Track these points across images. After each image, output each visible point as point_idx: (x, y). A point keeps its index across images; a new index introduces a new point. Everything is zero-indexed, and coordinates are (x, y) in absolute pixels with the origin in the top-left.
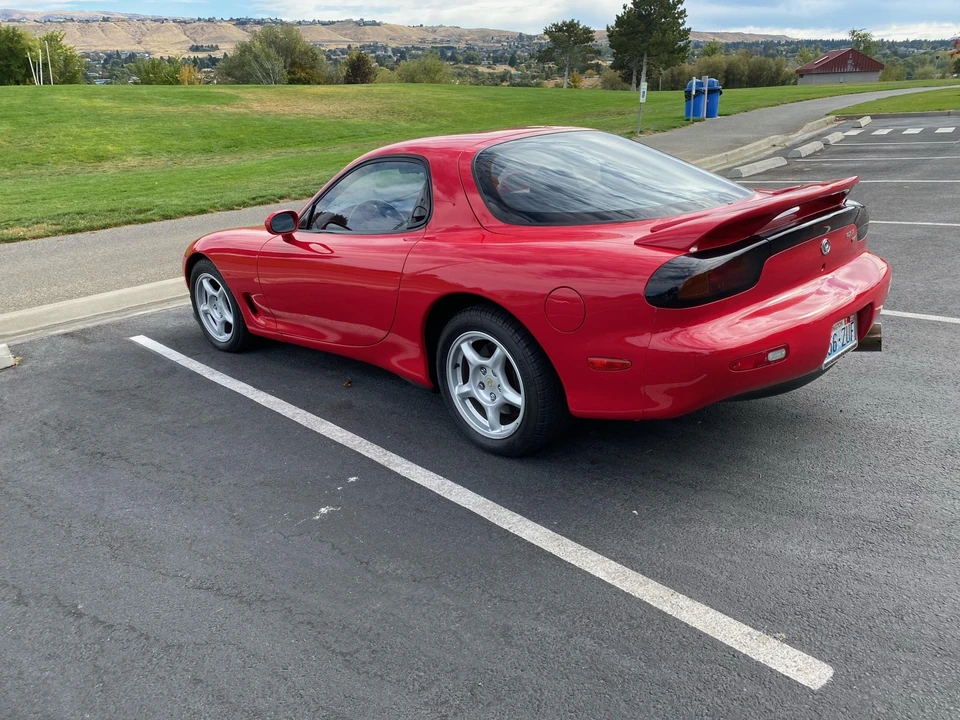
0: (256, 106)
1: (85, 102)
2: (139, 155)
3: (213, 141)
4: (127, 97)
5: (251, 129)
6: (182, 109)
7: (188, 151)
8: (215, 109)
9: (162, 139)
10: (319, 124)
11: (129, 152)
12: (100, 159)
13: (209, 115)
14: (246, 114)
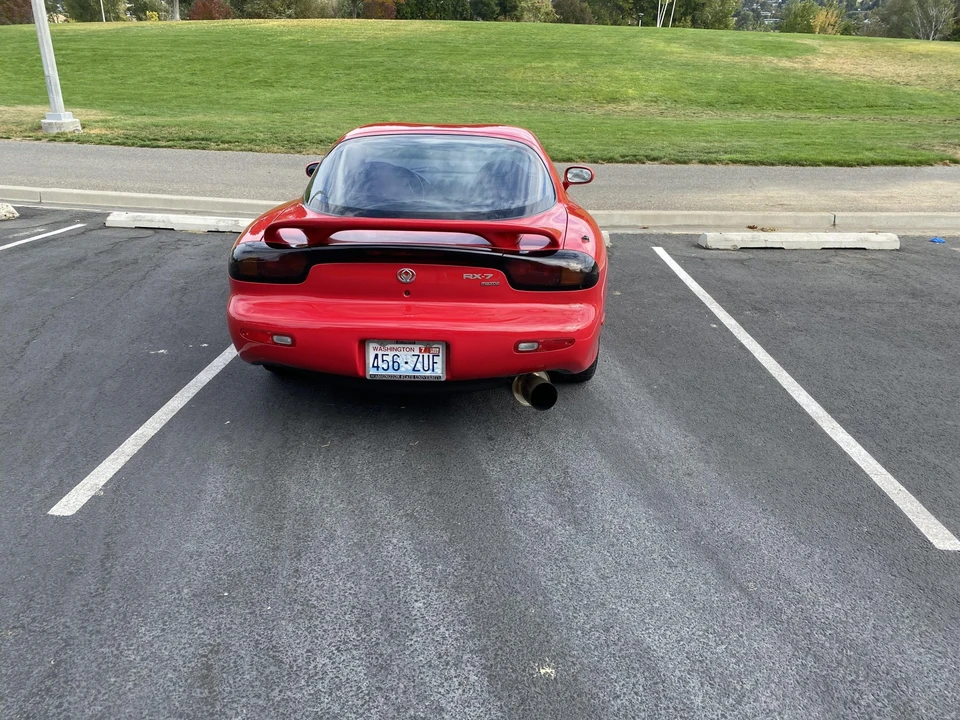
0: (818, 63)
1: (661, 46)
2: (646, 101)
3: (726, 95)
4: (705, 43)
5: (779, 87)
6: (737, 59)
7: (691, 102)
8: (770, 62)
9: (682, 87)
10: (861, 88)
11: (641, 98)
12: (613, 100)
13: (756, 67)
14: (795, 70)
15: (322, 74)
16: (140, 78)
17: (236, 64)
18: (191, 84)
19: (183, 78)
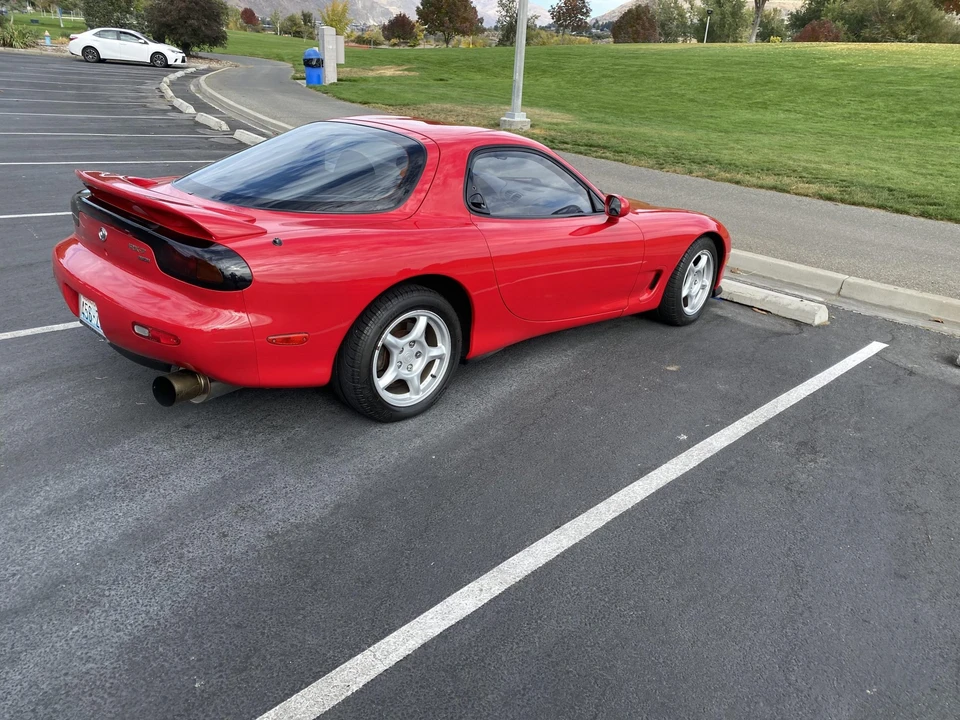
15: (833, 100)
16: (653, 93)
17: (753, 84)
18: (691, 100)
19: (691, 94)
